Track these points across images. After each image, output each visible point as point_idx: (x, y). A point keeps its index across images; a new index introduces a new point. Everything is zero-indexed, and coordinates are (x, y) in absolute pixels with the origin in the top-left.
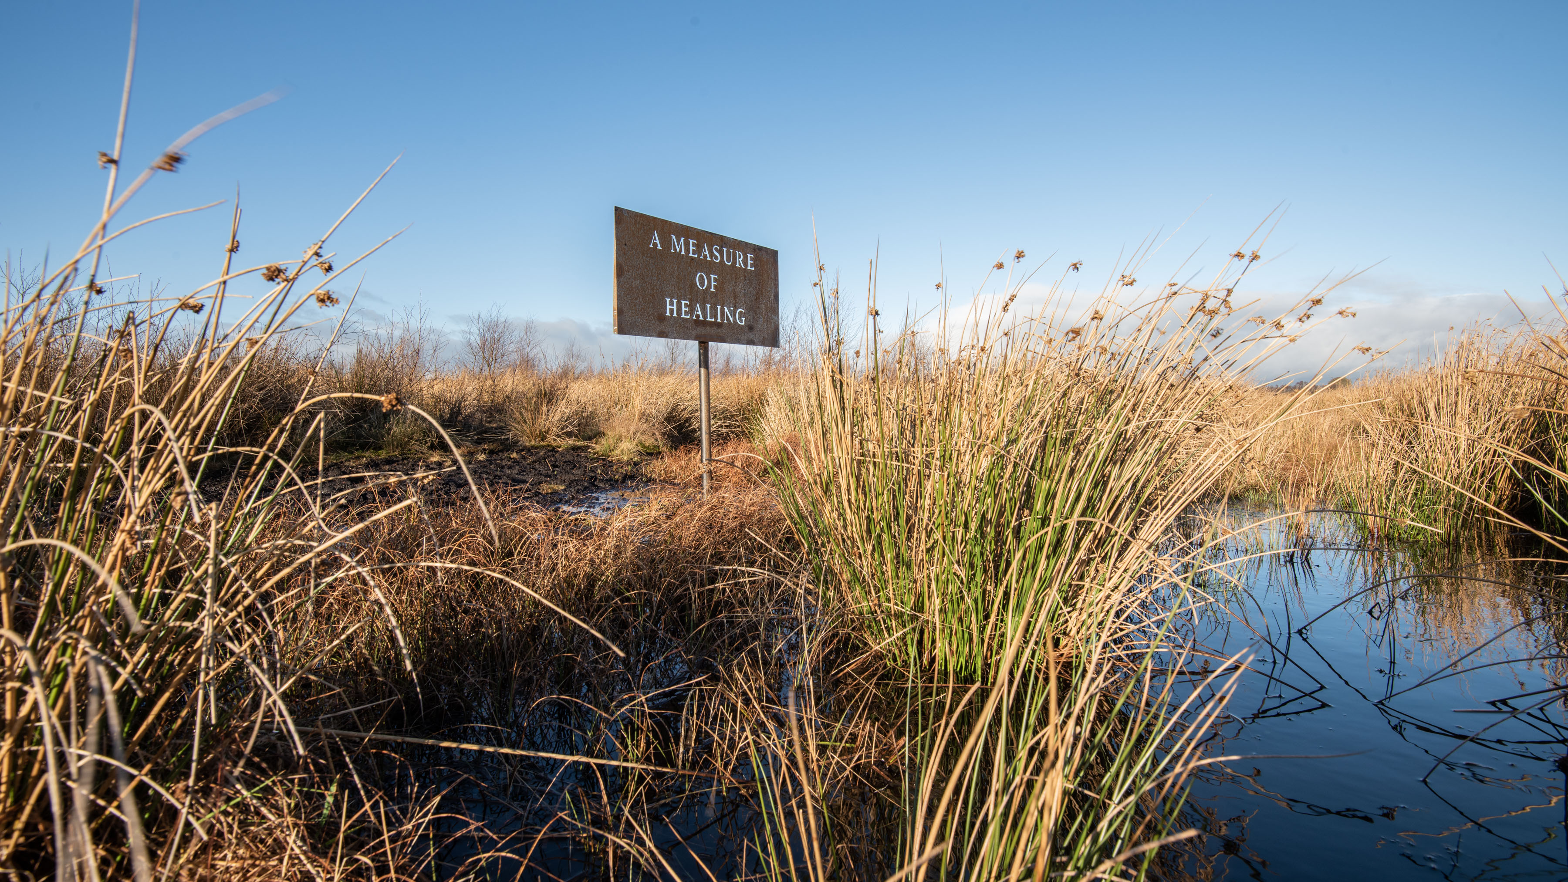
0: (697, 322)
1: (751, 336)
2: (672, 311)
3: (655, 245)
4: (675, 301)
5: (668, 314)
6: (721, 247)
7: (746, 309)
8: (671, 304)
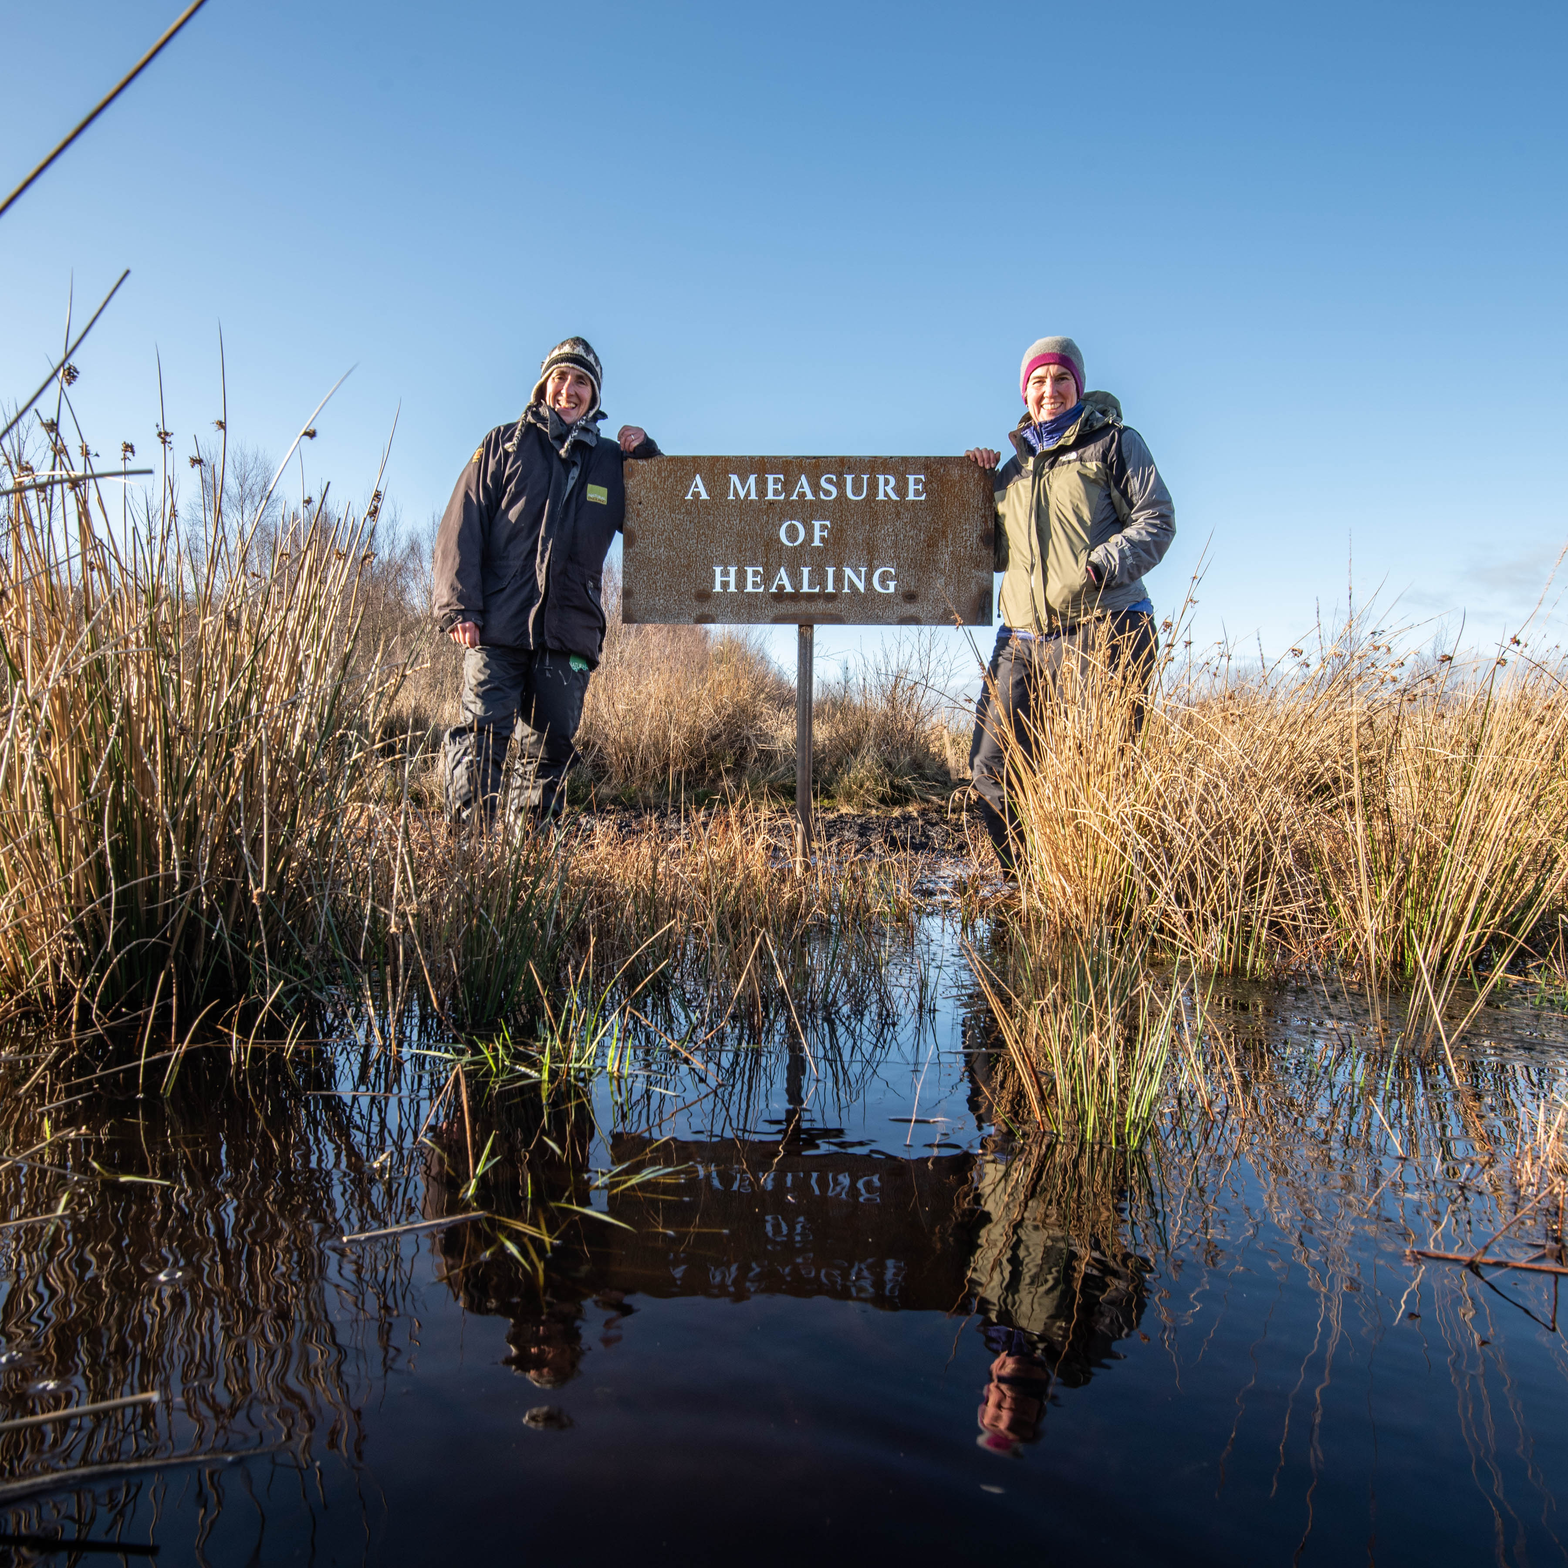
0: (780, 596)
1: (910, 609)
2: (725, 585)
3: (697, 495)
4: (732, 570)
5: (718, 588)
6: (840, 475)
7: (899, 567)
8: (725, 573)
